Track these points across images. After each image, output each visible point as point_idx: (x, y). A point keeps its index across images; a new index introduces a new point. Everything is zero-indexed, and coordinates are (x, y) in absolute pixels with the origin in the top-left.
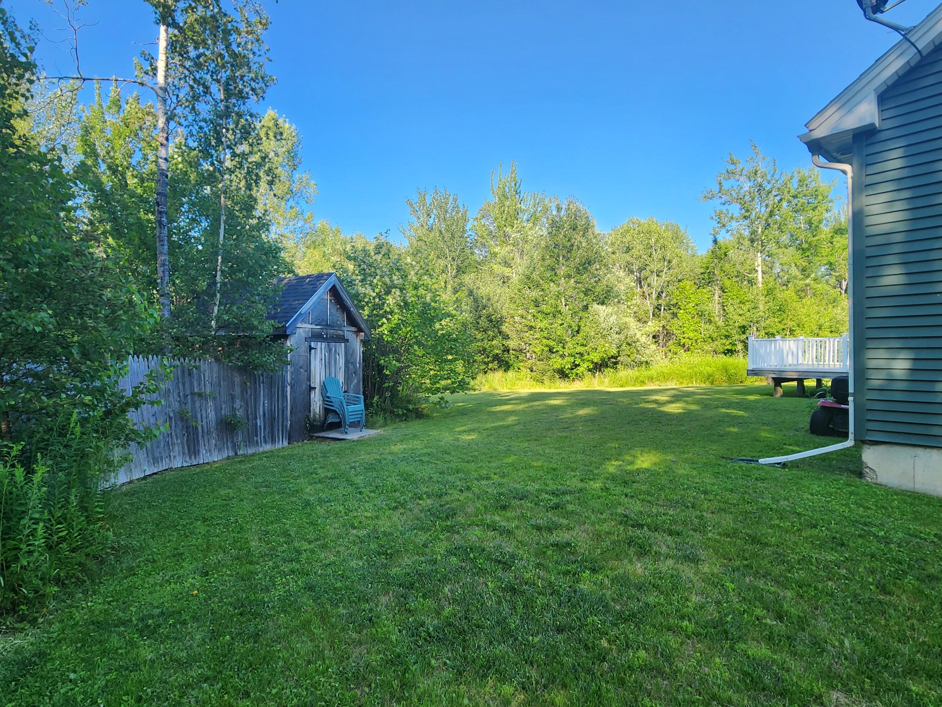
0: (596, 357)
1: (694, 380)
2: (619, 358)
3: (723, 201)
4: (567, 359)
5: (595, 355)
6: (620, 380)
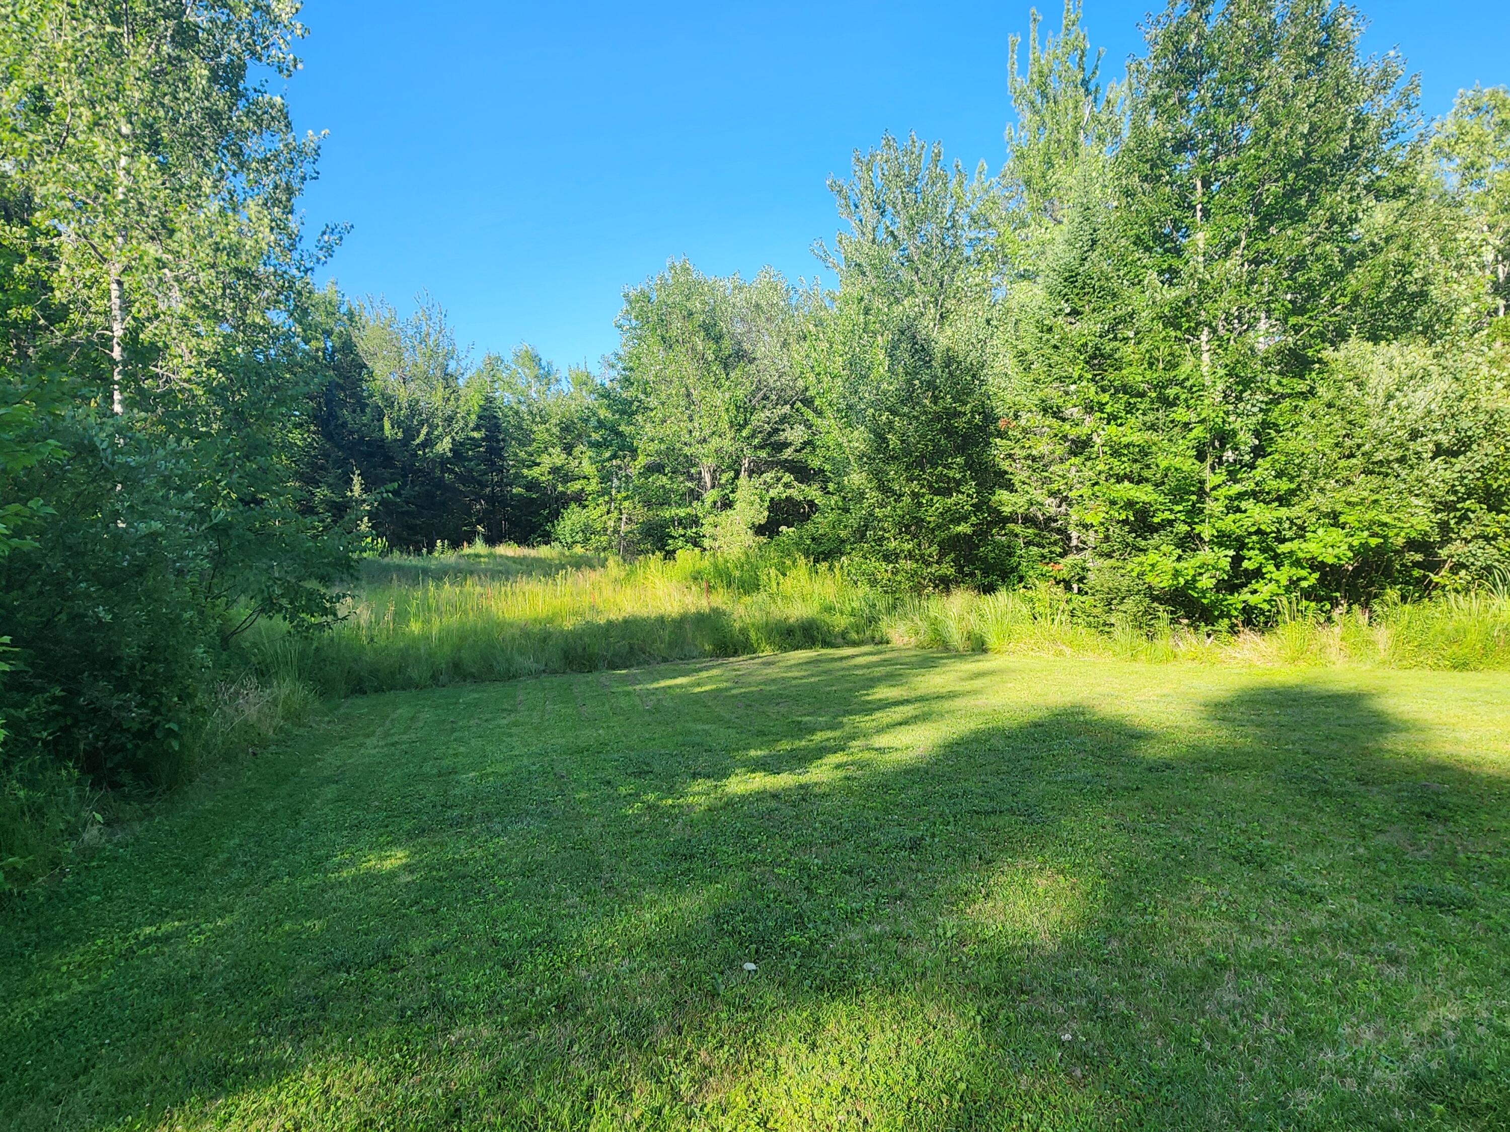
0: (1333, 546)
2: (1444, 551)
4: (1206, 555)
5: (1329, 540)
6: (1452, 641)
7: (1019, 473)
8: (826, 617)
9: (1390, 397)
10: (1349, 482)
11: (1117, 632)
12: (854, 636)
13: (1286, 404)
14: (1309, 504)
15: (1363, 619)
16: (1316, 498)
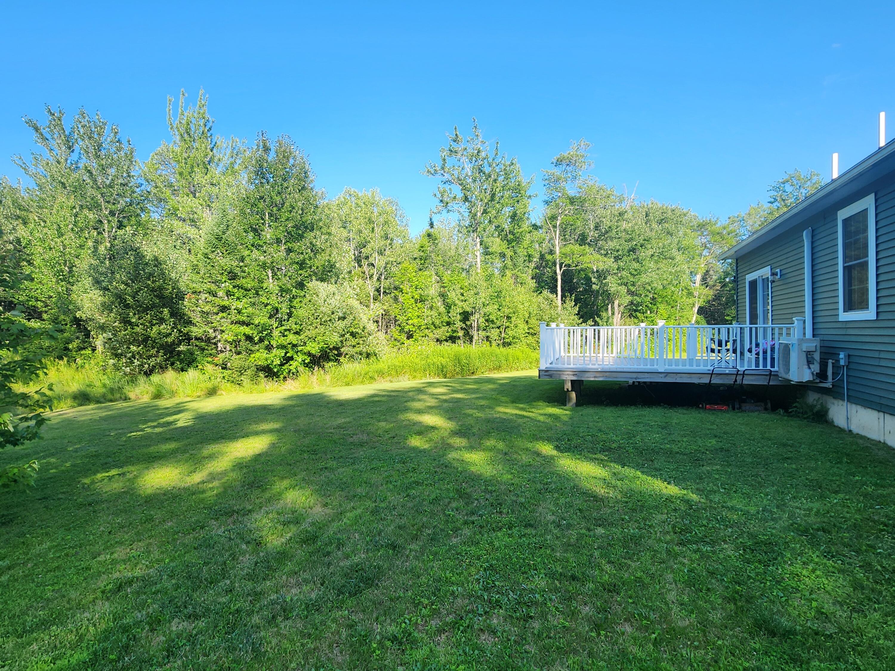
0: (314, 348)
1: (428, 373)
2: (342, 350)
3: (444, 179)
4: (275, 351)
5: (313, 346)
6: (345, 377)
7: (196, 318)
8: (88, 389)
9: (325, 301)
10: (316, 327)
11: (244, 384)
12: (110, 396)
13: (298, 300)
14: (305, 334)
15: (322, 372)
16: (307, 333)
